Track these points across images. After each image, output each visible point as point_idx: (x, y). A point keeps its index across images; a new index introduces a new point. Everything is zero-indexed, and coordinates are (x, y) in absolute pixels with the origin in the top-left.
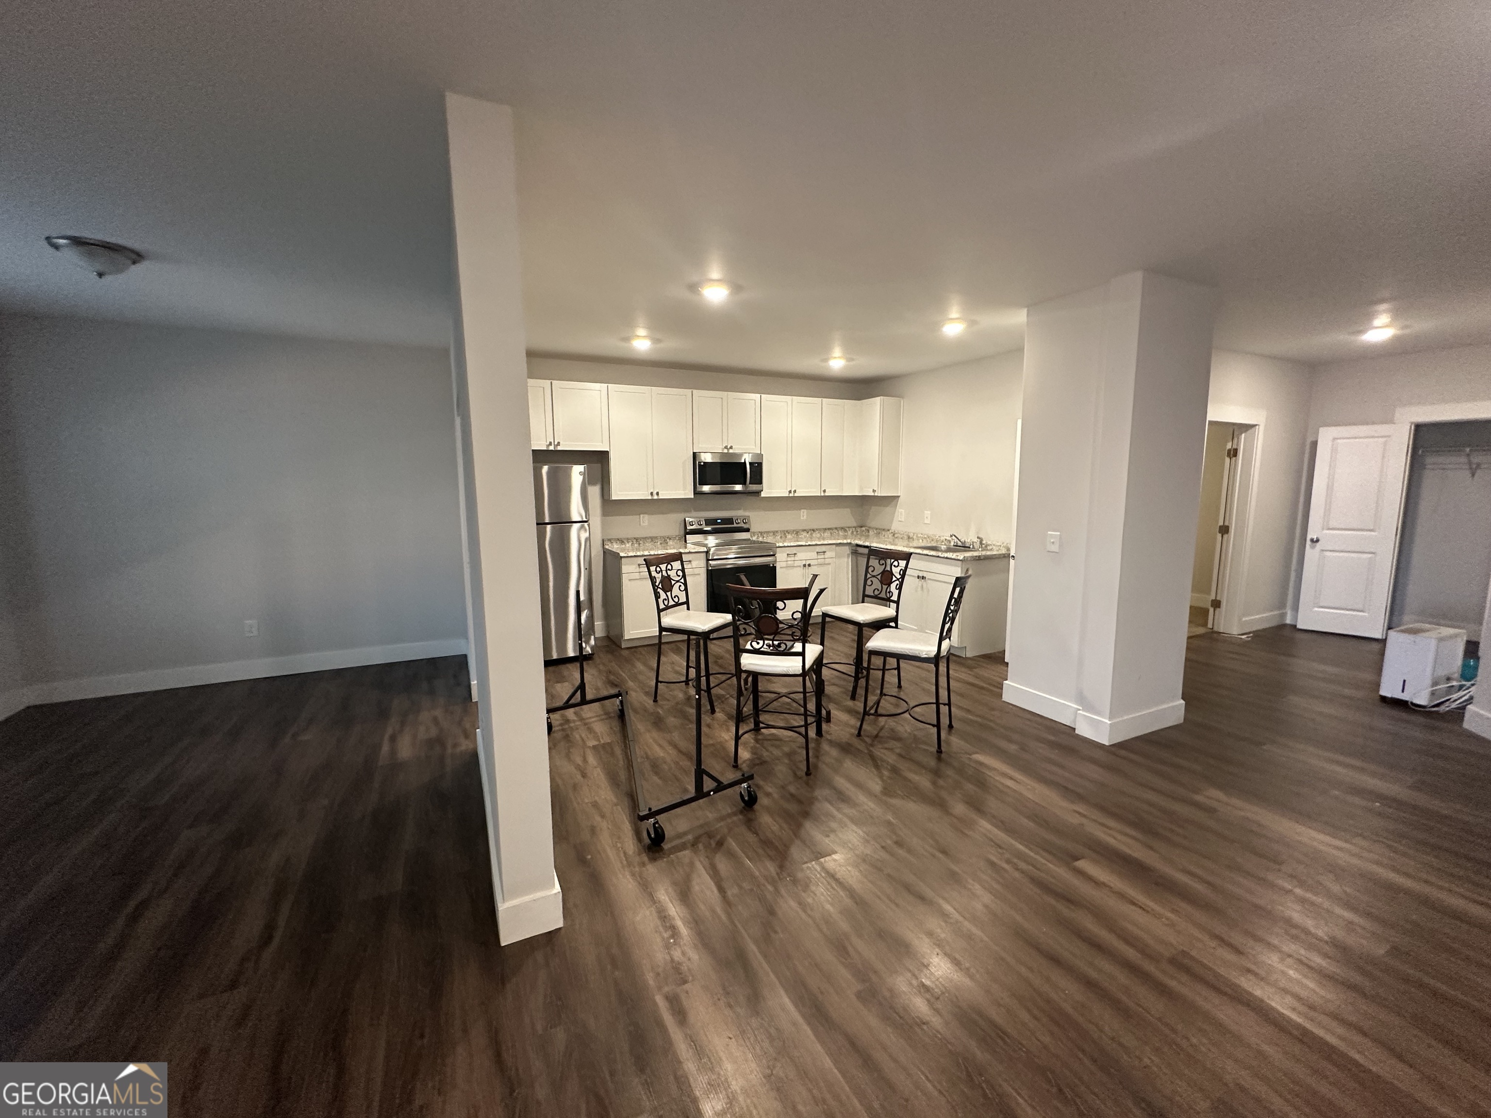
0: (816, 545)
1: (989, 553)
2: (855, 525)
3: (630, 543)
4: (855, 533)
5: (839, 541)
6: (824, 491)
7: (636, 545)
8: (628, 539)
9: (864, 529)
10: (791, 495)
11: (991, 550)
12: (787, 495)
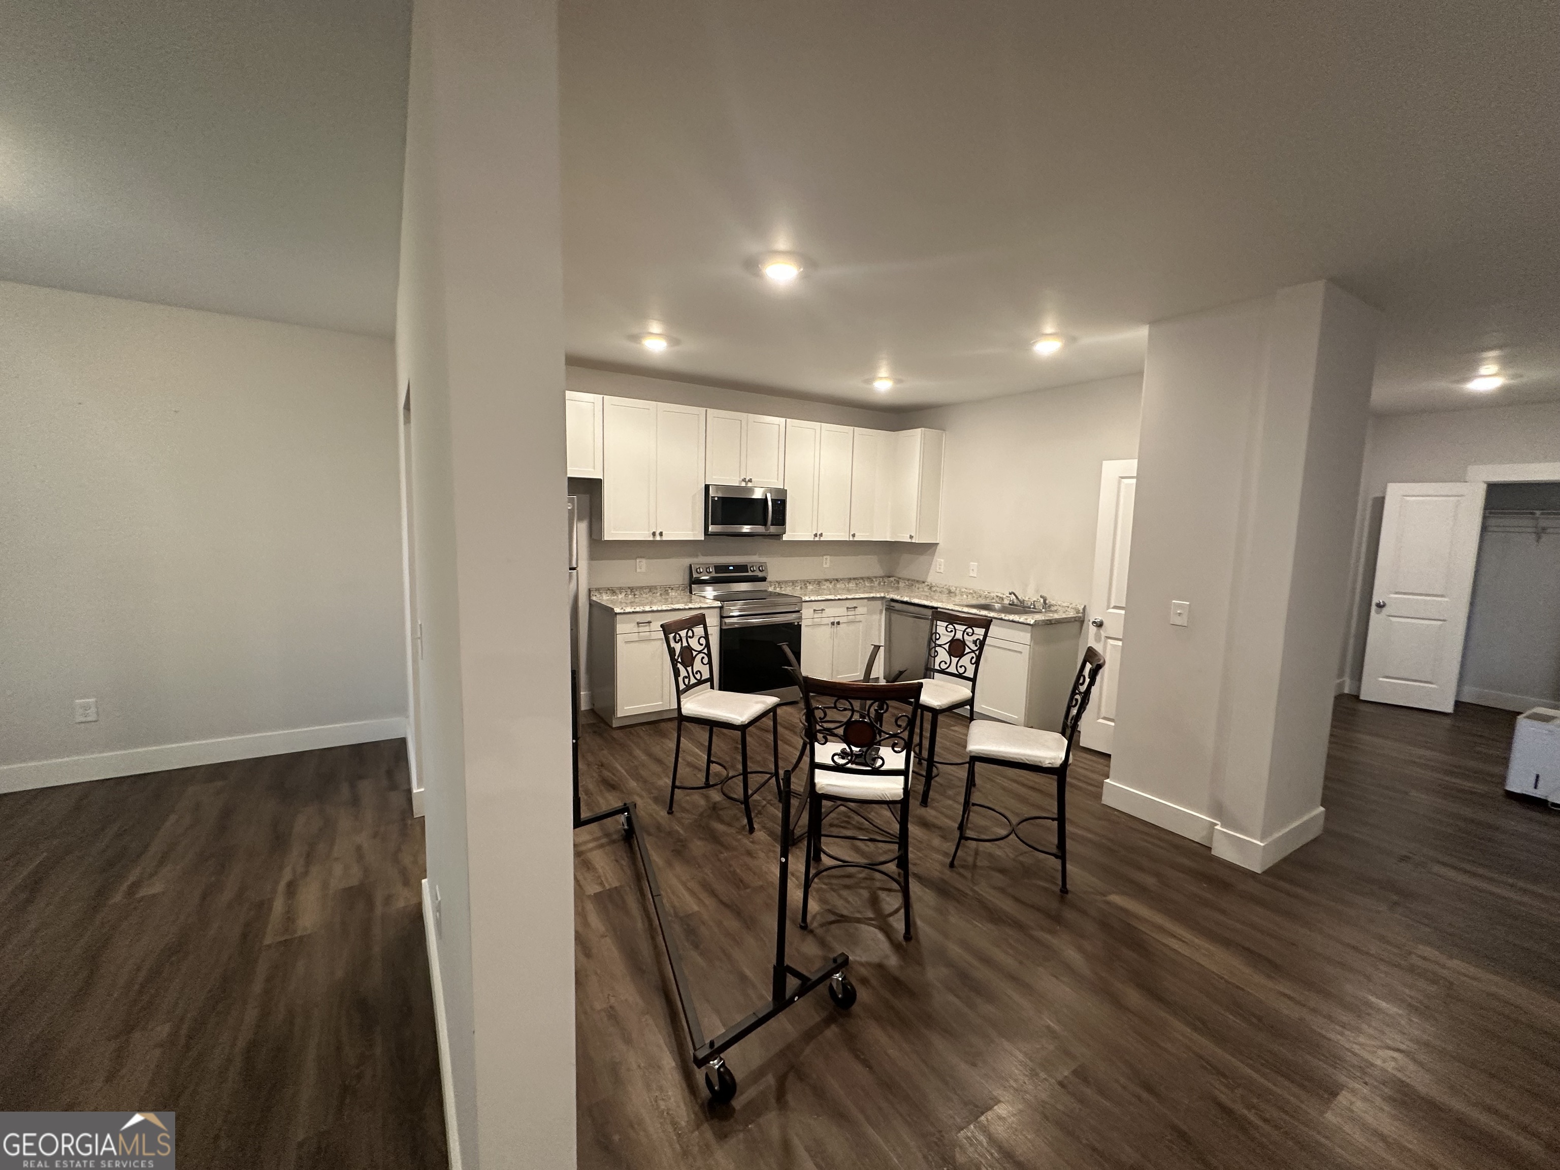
0: (847, 599)
1: (1056, 616)
2: (883, 575)
3: (623, 594)
4: (882, 583)
5: (872, 595)
6: (854, 535)
7: (630, 596)
8: (622, 590)
9: (892, 579)
10: (817, 539)
11: (1056, 611)
12: (812, 540)
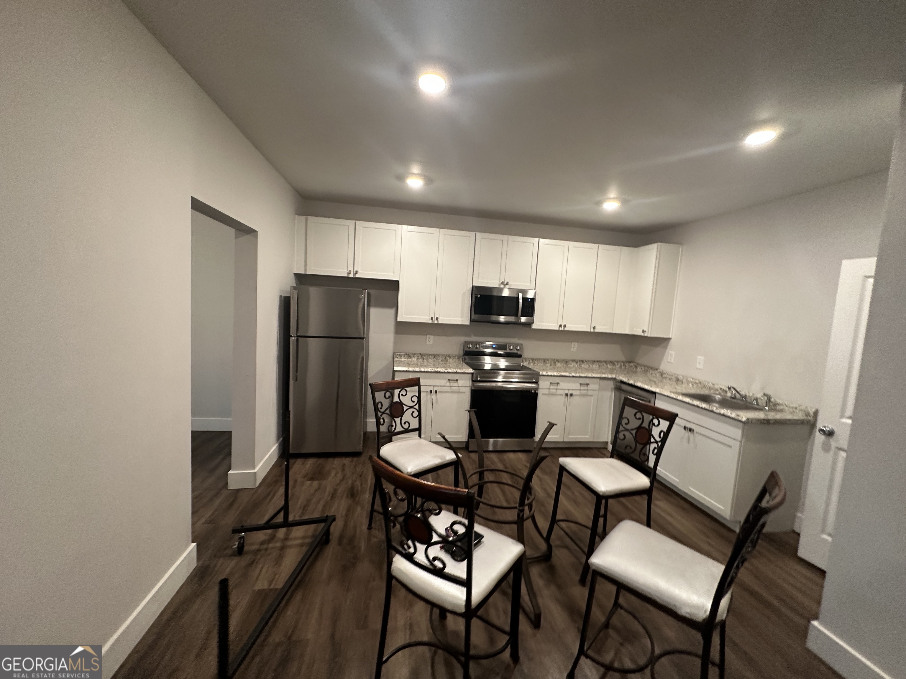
0: (580, 377)
2: (624, 360)
3: (416, 358)
4: (623, 367)
5: (603, 376)
6: (594, 328)
8: (415, 354)
9: (632, 364)
10: (562, 329)
12: (558, 329)
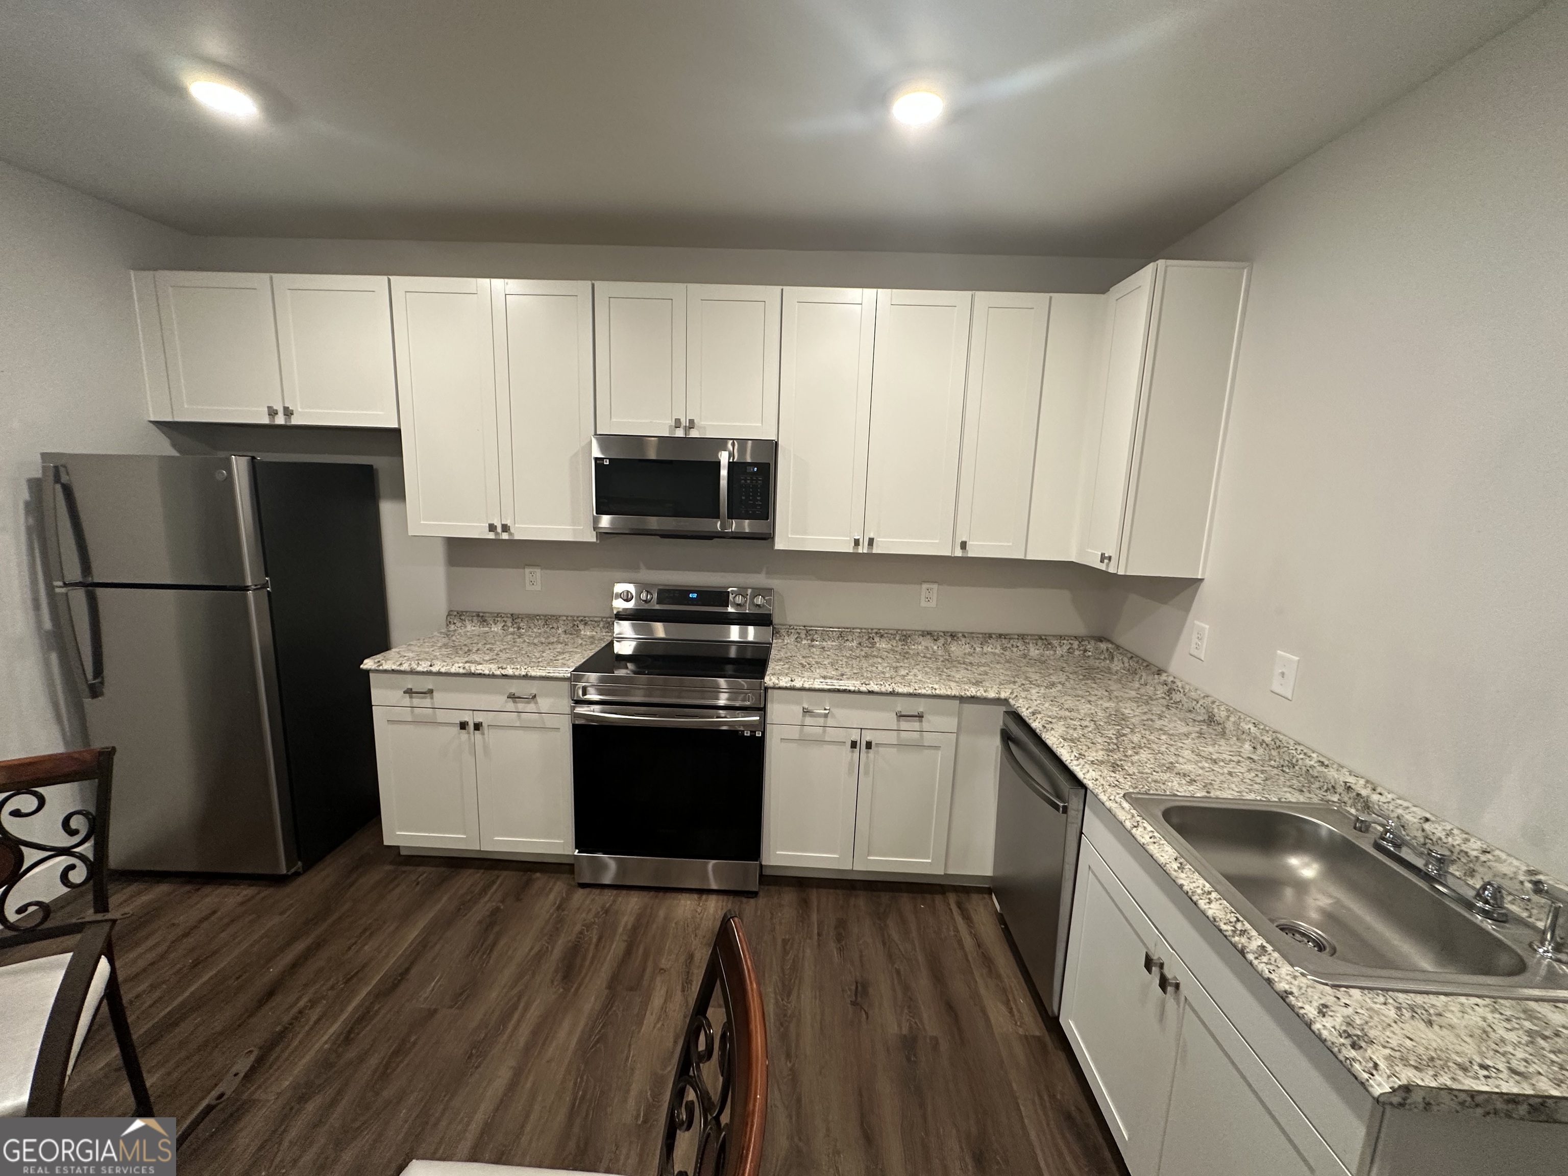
0: (894, 694)
2: (1081, 631)
4: (1076, 653)
5: (970, 692)
6: (963, 545)
7: (511, 630)
8: (498, 615)
9: (1103, 646)
10: (863, 549)
12: (851, 551)
